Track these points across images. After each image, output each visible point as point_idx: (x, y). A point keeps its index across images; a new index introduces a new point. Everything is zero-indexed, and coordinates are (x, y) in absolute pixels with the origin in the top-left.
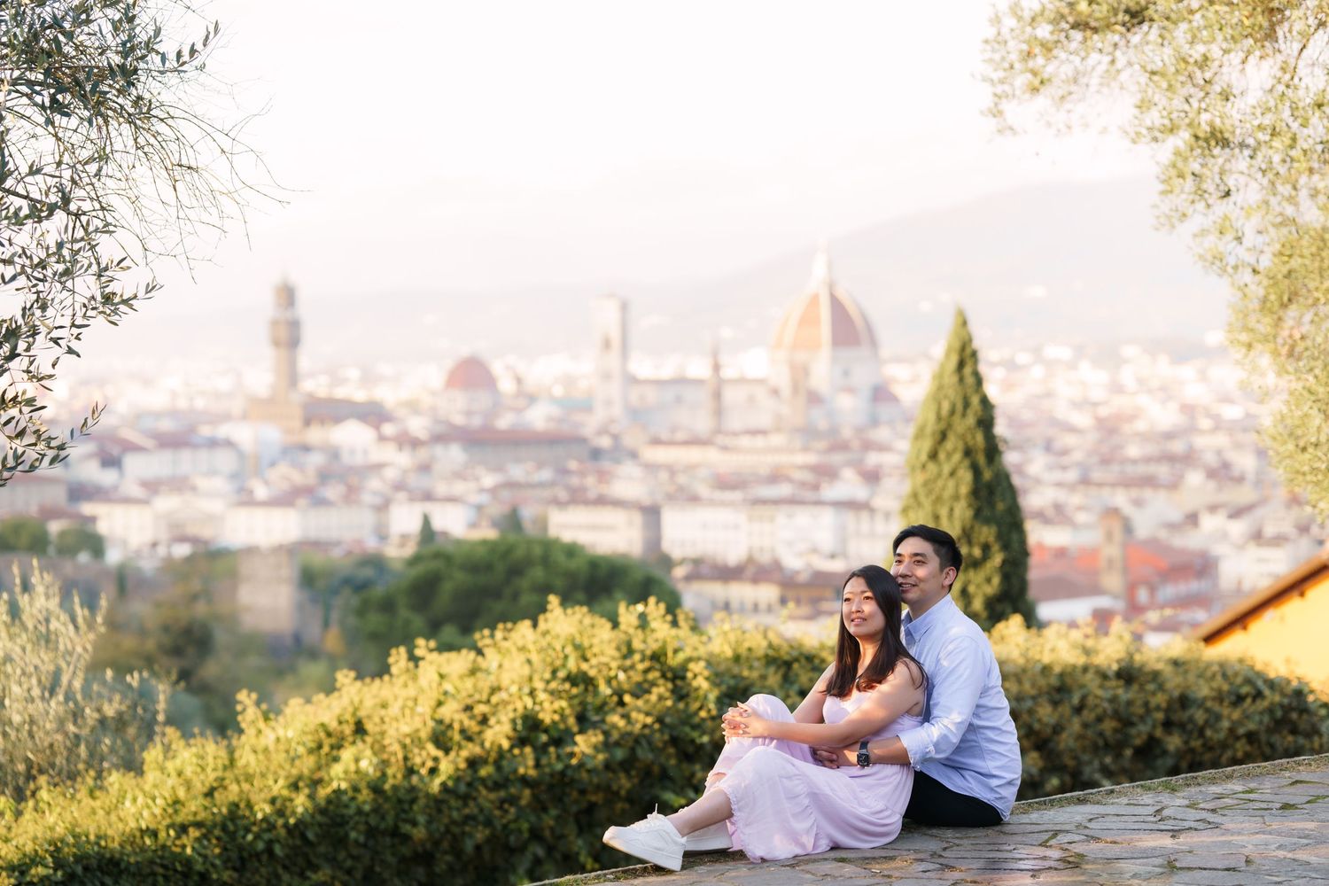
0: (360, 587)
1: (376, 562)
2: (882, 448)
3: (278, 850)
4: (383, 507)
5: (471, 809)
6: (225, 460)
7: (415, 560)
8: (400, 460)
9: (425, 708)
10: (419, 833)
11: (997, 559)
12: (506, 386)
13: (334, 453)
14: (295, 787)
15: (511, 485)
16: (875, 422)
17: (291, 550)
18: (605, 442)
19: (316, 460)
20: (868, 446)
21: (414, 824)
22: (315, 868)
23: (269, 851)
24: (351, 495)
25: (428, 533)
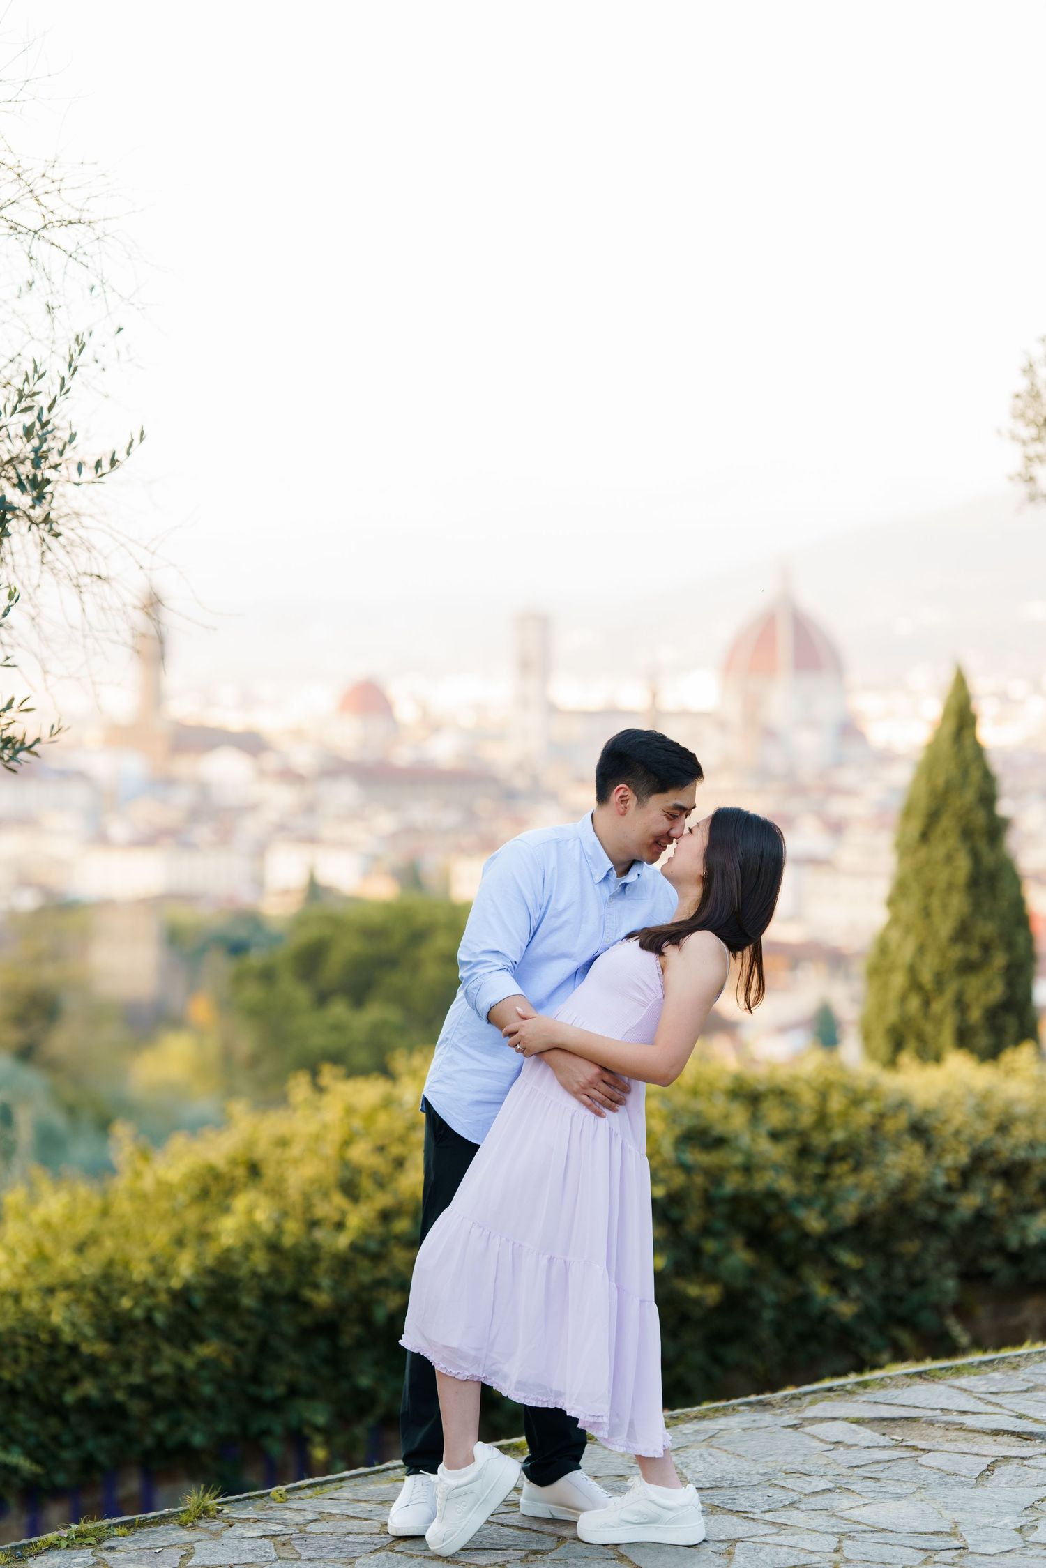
0: (237, 949)
1: (253, 919)
2: (848, 792)
3: (160, 1318)
4: (260, 852)
5: (383, 1271)
6: (78, 794)
7: (300, 921)
8: (281, 798)
9: (330, 1149)
10: (322, 1299)
11: (1000, 960)
12: (406, 712)
13: (204, 789)
14: (179, 1242)
15: (410, 831)
16: (839, 763)
17: (154, 903)
18: (520, 782)
19: (183, 797)
20: (832, 791)
21: (316, 1286)
22: (201, 1339)
23: (149, 1320)
24: (225, 837)
25: (315, 890)
